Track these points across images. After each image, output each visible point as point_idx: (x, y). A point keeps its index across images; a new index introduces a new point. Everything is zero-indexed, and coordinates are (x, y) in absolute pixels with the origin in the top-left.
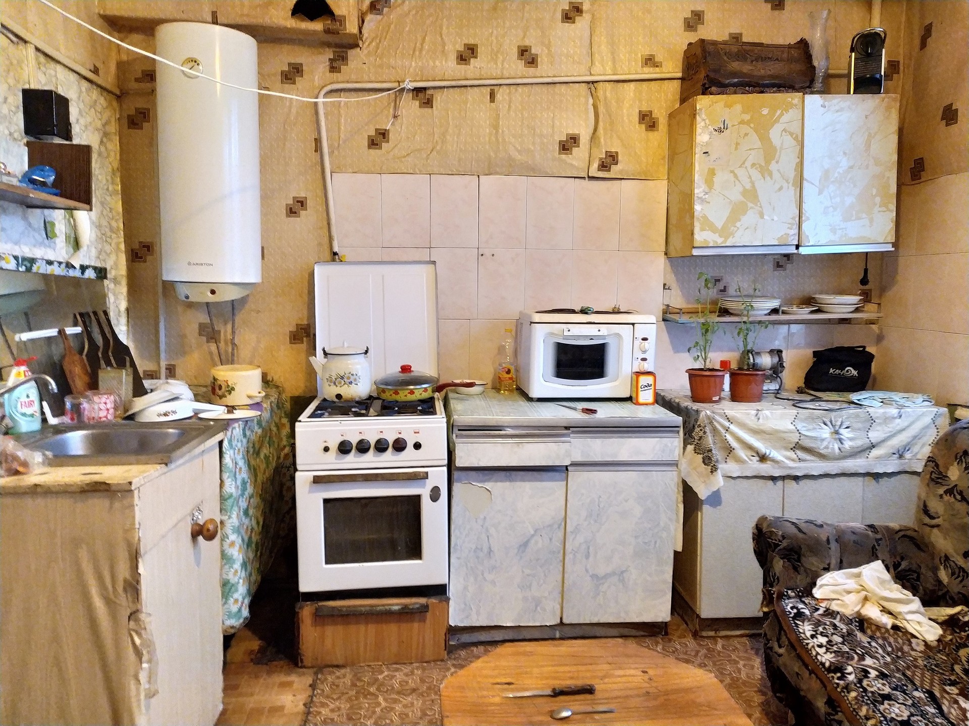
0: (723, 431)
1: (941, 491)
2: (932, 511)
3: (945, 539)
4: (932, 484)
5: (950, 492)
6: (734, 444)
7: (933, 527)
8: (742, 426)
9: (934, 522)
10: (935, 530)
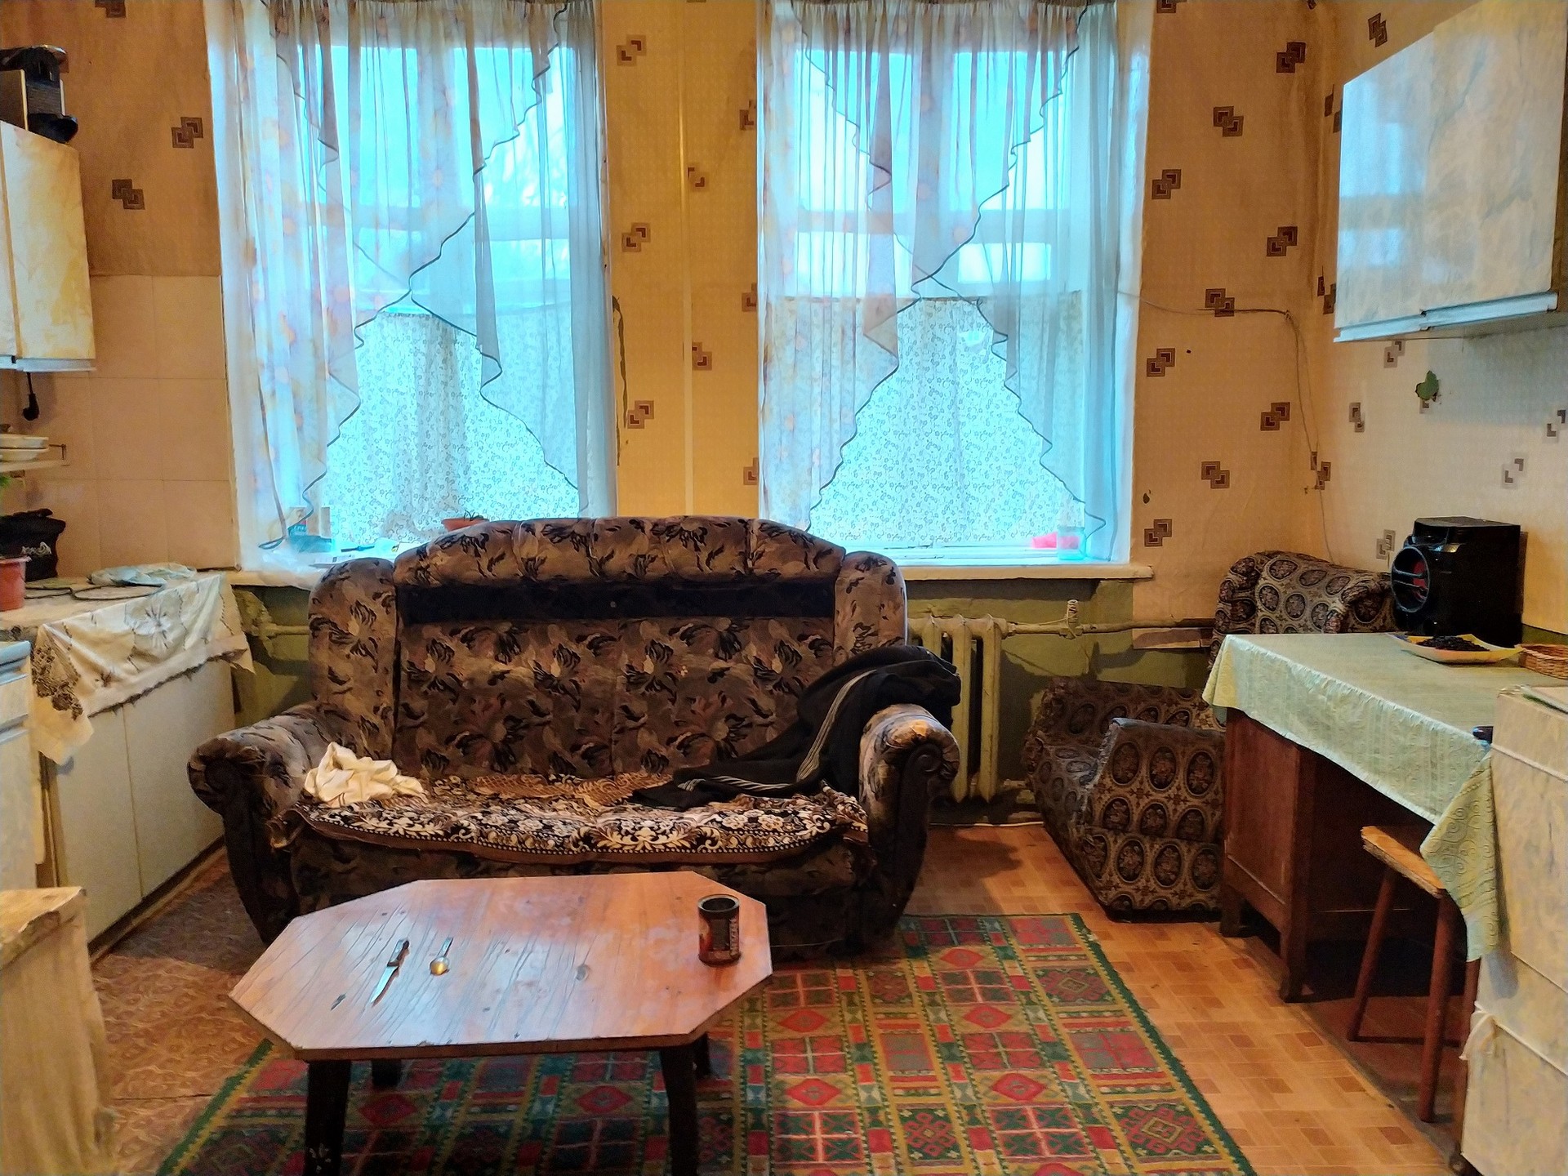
0: (65, 650)
1: (347, 651)
2: (341, 675)
3: (358, 700)
4: (335, 647)
5: (355, 649)
6: (79, 669)
7: (344, 692)
8: (82, 637)
9: (345, 687)
10: (348, 695)
